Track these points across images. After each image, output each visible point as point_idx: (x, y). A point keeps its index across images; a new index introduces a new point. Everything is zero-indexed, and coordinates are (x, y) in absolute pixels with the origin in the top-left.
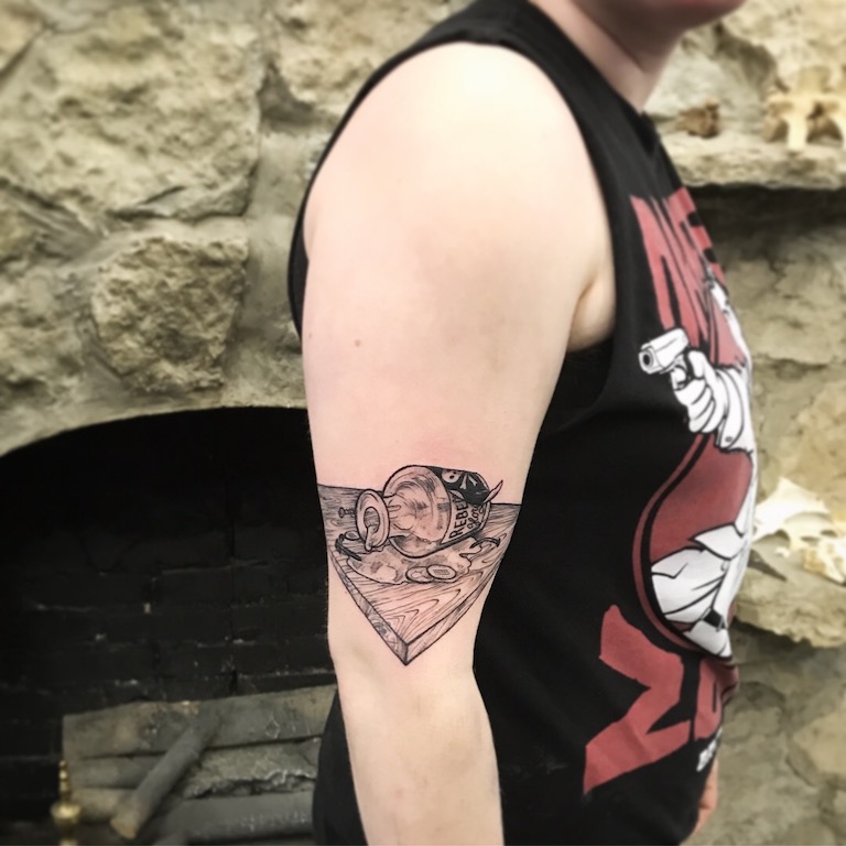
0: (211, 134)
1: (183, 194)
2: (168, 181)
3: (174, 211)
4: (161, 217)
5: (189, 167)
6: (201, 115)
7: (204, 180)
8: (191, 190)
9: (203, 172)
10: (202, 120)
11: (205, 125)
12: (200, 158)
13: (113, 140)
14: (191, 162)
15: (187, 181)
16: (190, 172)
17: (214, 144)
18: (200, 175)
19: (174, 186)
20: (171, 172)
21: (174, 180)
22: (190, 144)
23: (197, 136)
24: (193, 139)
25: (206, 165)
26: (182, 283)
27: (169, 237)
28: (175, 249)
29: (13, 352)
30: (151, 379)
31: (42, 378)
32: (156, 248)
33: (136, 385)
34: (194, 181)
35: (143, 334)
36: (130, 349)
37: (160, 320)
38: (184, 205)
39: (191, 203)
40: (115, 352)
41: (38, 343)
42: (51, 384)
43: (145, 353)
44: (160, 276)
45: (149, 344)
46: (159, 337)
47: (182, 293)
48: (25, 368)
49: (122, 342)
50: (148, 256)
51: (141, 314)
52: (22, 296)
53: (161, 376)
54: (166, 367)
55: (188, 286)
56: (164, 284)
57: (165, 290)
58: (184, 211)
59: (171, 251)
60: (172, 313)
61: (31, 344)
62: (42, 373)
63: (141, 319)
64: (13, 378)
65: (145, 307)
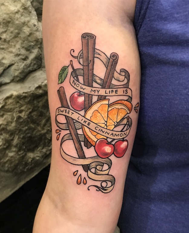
0: (17, 31)
1: (13, 68)
2: (4, 64)
3: (11, 78)
4: (6, 84)
5: (11, 52)
6: (9, 22)
7: (21, 57)
8: (16, 64)
9: (19, 53)
10: (10, 25)
11: (12, 27)
12: (15, 46)
14: (11, 49)
15: (13, 60)
16: (12, 55)
17: (19, 36)
18: (18, 55)
19: (8, 65)
20: (3, 58)
21: (6, 62)
22: (7, 40)
23: (10, 34)
24: (8, 37)
25: (19, 49)
26: (28, 113)
27: (15, 93)
28: (19, 97)
30: (26, 164)
32: (10, 101)
33: (19, 171)
34: (17, 59)
35: (16, 146)
36: (12, 157)
37: (22, 136)
38: (17, 73)
39: (20, 71)
40: (5, 163)
43: (19, 155)
44: (15, 115)
45: (20, 150)
46: (23, 144)
47: (28, 118)
49: (7, 156)
50: (6, 107)
51: (11, 138)
53: (30, 160)
54: (31, 155)
55: (30, 113)
56: (19, 117)
57: (21, 120)
58: (17, 76)
59: (18, 100)
60: (26, 130)
63: (12, 140)
65: (12, 133)
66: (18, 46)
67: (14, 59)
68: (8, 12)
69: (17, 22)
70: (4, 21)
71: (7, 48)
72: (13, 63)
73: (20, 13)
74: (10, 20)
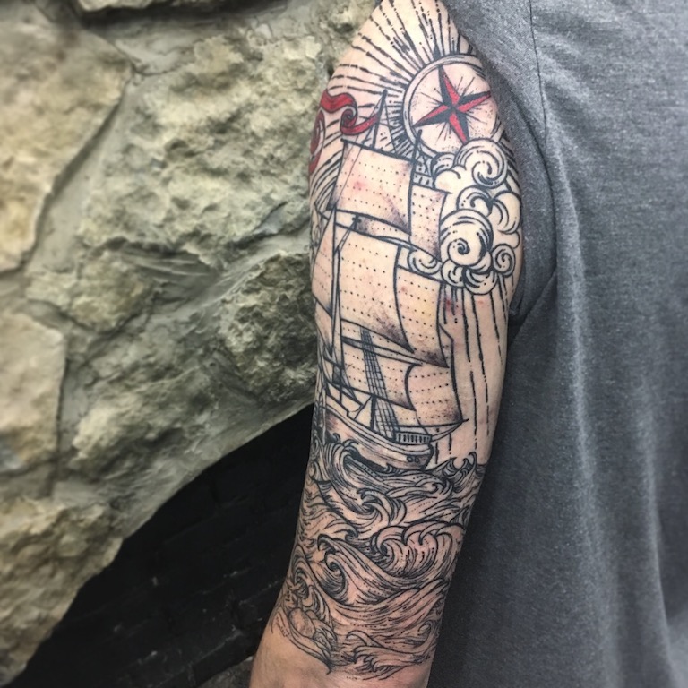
0: (298, 146)
1: (286, 208)
2: (272, 200)
3: (280, 227)
4: (271, 236)
5: (285, 182)
6: (288, 130)
7: (300, 191)
8: (291, 203)
9: (297, 184)
10: (290, 135)
11: (292, 139)
12: (292, 171)
13: (217, 173)
14: (285, 177)
15: (287, 196)
16: (286, 186)
17: (301, 155)
18: (295, 188)
19: (279, 203)
20: (273, 191)
21: (277, 198)
22: (282, 160)
23: (287, 151)
24: (284, 155)
25: (298, 177)
26: (298, 292)
27: (284, 254)
28: (289, 261)
29: (147, 410)
30: (282, 389)
31: (178, 425)
32: (274, 266)
33: (269, 400)
34: (293, 194)
35: (270, 351)
36: (262, 368)
37: (282, 333)
38: (289, 219)
39: (295, 216)
40: (251, 377)
41: (169, 392)
42: (186, 427)
43: (273, 367)
44: (278, 293)
45: (276, 358)
46: (283, 348)
47: (298, 301)
48: (161, 422)
49: (255, 365)
50: (267, 276)
51: (266, 333)
52: (148, 352)
53: (288, 383)
54: (290, 373)
55: (302, 293)
56: (284, 298)
57: (287, 304)
58: (290, 225)
59: (286, 266)
60: (292, 323)
61: (164, 395)
62: (176, 421)
63: (267, 337)
64: (152, 435)
65: (269, 325)
66: (297, 172)
67: (288, 194)
68: (290, 114)
69: (301, 131)
70: (283, 129)
71: (280, 175)
72: (287, 200)
73: (307, 116)
74: (290, 126)
